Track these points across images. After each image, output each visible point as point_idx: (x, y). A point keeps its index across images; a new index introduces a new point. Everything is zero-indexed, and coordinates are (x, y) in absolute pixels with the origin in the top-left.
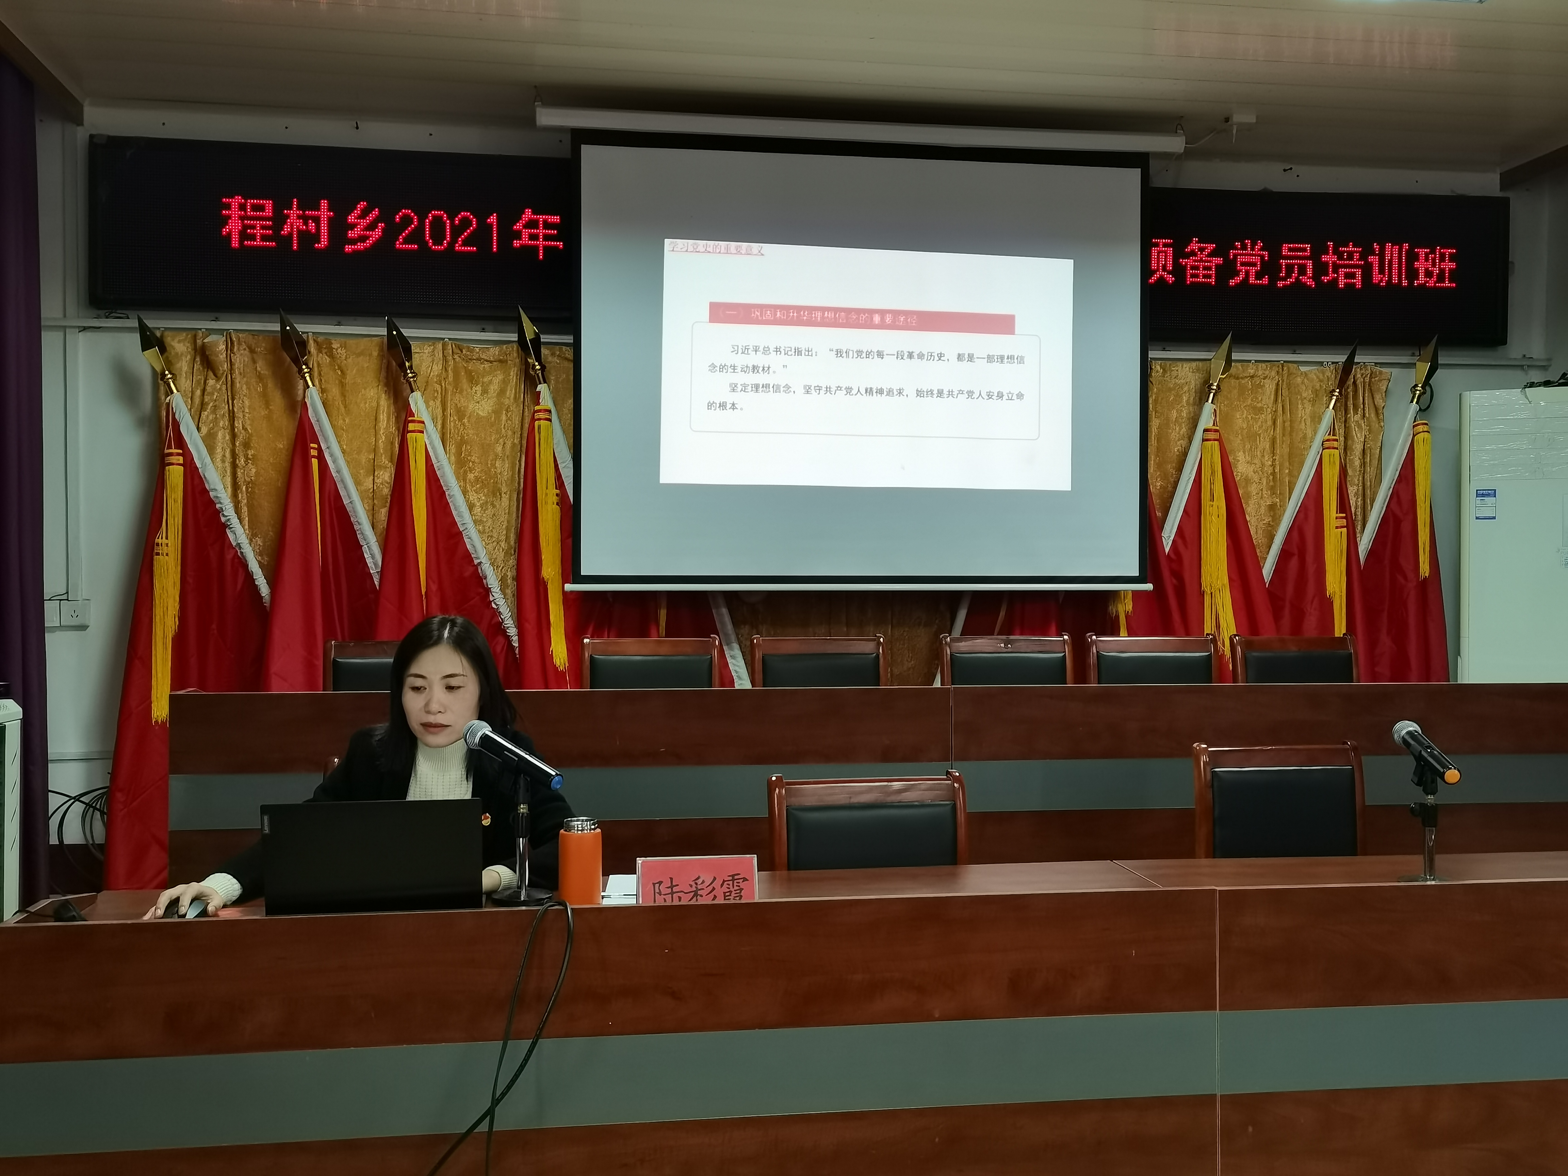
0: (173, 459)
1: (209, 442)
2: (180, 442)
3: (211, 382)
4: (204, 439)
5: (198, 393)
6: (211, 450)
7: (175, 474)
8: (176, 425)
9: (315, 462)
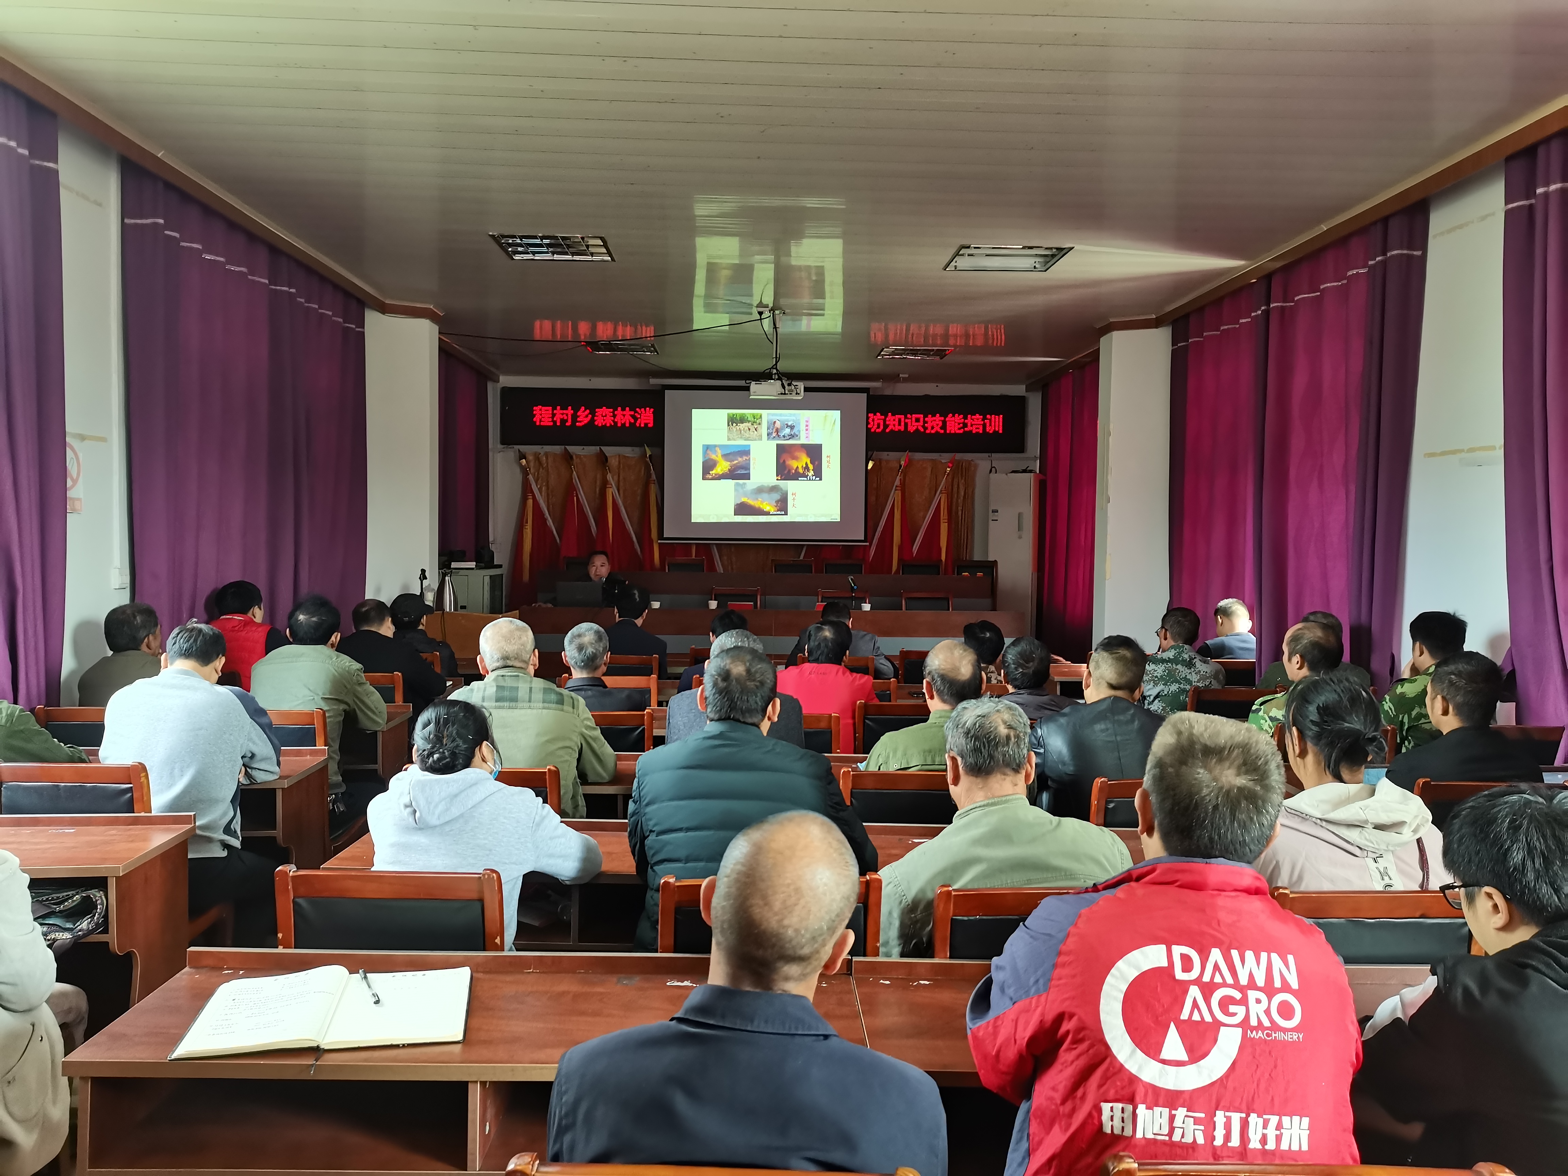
0: (530, 497)
1: (540, 490)
2: (532, 492)
3: (541, 470)
4: (538, 489)
5: (536, 474)
6: (541, 493)
7: (530, 502)
8: (531, 485)
9: (575, 498)
